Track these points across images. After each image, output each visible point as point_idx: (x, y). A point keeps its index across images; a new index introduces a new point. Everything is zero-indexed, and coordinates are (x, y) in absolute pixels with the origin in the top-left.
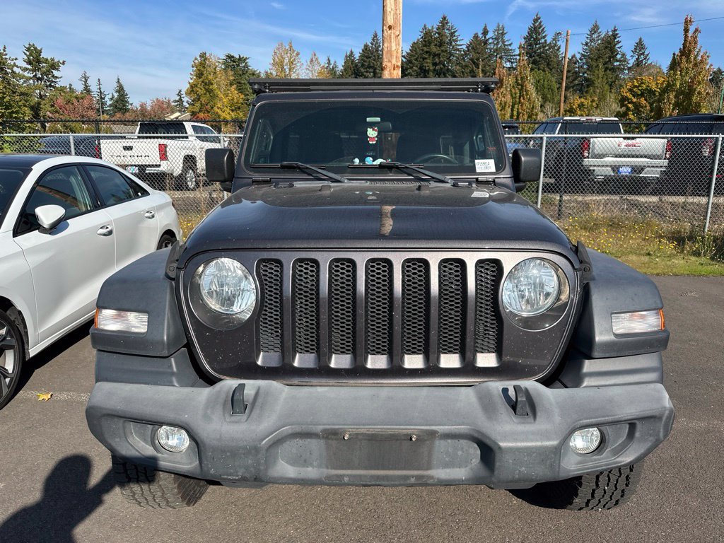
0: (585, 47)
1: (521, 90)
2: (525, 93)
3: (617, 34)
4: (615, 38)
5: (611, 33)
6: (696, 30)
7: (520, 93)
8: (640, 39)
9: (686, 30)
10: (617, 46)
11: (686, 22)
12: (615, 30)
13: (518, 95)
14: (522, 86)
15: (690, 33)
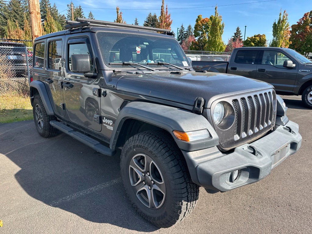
0: (69, 12)
1: (51, 28)
2: (53, 30)
3: (81, 9)
4: (81, 10)
5: (78, 8)
6: (121, 13)
7: (50, 30)
8: (91, 12)
9: (118, 12)
10: (82, 14)
11: (117, 9)
12: (80, 7)
13: (49, 31)
14: (51, 27)
15: (119, 14)
